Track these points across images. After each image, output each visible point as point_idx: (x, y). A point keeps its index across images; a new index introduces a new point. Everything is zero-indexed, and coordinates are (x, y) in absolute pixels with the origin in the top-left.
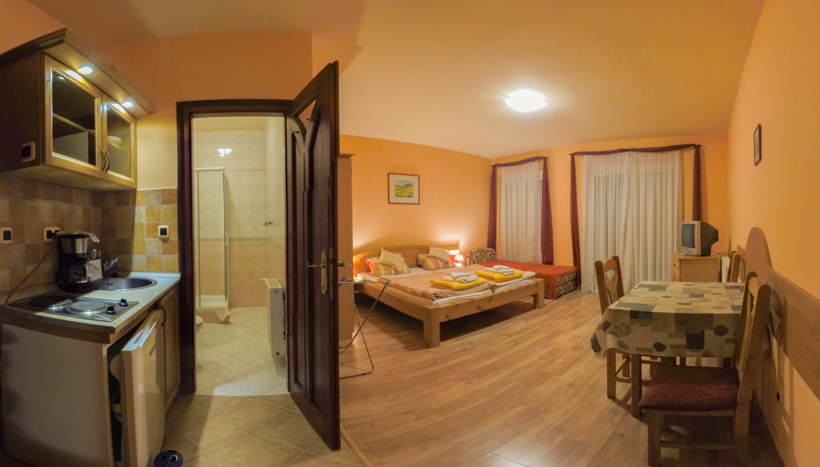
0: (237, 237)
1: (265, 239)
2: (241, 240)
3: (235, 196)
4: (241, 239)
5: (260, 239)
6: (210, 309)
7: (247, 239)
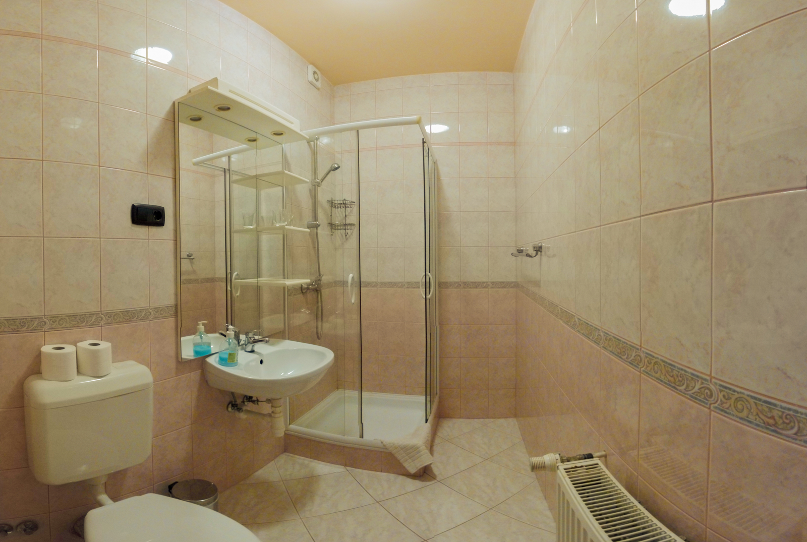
0: (456, 280)
1: (516, 285)
2: (466, 285)
3: (451, 193)
4: (465, 283)
5: (504, 285)
6: (384, 446)
7: (477, 285)
